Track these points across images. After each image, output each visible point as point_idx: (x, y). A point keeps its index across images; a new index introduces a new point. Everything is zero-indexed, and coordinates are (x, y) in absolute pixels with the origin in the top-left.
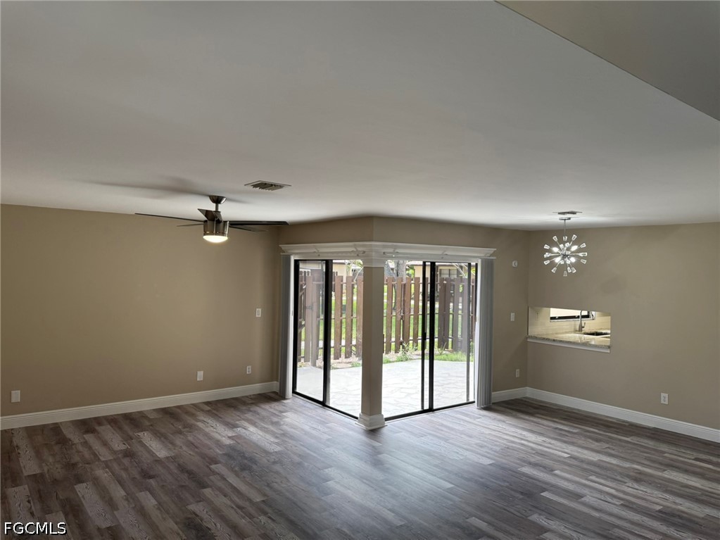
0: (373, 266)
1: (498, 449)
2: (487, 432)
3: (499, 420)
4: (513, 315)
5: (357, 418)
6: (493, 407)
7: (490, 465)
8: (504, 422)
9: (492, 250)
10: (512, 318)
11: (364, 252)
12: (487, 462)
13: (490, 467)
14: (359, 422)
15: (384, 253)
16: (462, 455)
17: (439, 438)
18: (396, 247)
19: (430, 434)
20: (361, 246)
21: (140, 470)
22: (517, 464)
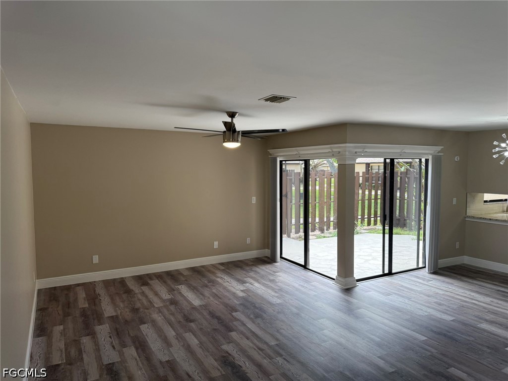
0: (346, 163)
1: (455, 307)
2: (442, 292)
3: (448, 283)
4: (455, 199)
5: (334, 279)
6: (440, 271)
7: (452, 320)
8: (452, 284)
9: (439, 148)
10: (454, 202)
11: (339, 152)
12: (449, 318)
13: (452, 323)
14: (335, 282)
15: (356, 153)
16: (426, 312)
17: (403, 297)
18: (364, 148)
19: (395, 294)
20: (336, 148)
21: (183, 315)
22: (476, 321)
